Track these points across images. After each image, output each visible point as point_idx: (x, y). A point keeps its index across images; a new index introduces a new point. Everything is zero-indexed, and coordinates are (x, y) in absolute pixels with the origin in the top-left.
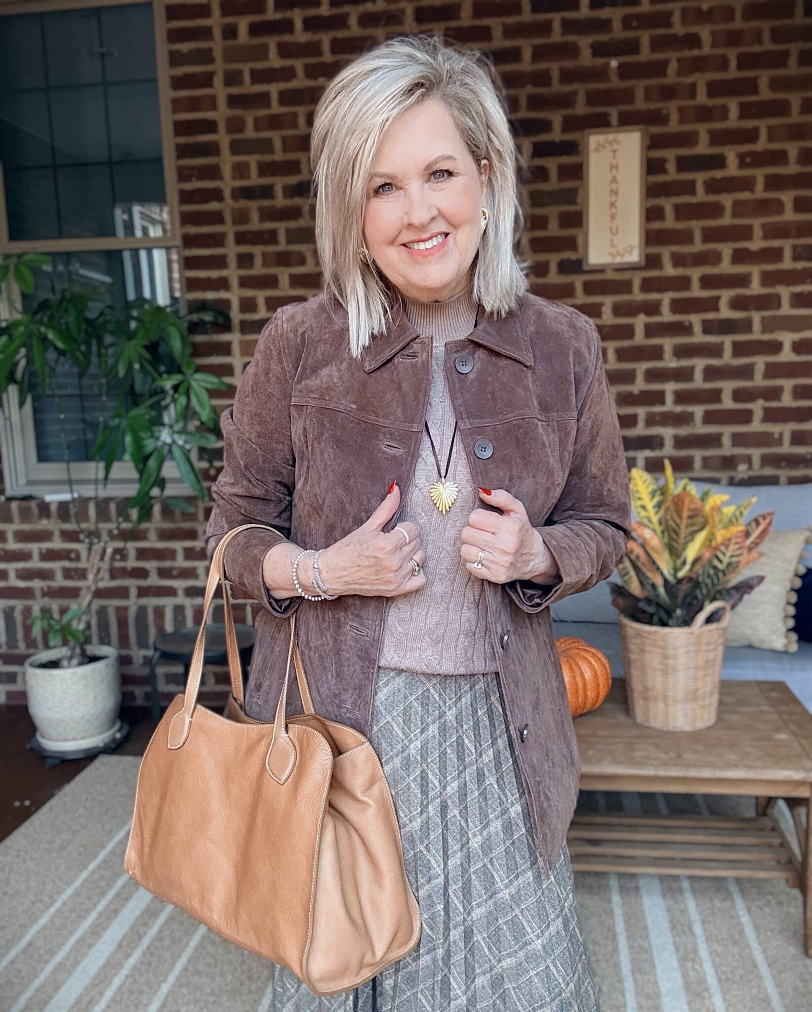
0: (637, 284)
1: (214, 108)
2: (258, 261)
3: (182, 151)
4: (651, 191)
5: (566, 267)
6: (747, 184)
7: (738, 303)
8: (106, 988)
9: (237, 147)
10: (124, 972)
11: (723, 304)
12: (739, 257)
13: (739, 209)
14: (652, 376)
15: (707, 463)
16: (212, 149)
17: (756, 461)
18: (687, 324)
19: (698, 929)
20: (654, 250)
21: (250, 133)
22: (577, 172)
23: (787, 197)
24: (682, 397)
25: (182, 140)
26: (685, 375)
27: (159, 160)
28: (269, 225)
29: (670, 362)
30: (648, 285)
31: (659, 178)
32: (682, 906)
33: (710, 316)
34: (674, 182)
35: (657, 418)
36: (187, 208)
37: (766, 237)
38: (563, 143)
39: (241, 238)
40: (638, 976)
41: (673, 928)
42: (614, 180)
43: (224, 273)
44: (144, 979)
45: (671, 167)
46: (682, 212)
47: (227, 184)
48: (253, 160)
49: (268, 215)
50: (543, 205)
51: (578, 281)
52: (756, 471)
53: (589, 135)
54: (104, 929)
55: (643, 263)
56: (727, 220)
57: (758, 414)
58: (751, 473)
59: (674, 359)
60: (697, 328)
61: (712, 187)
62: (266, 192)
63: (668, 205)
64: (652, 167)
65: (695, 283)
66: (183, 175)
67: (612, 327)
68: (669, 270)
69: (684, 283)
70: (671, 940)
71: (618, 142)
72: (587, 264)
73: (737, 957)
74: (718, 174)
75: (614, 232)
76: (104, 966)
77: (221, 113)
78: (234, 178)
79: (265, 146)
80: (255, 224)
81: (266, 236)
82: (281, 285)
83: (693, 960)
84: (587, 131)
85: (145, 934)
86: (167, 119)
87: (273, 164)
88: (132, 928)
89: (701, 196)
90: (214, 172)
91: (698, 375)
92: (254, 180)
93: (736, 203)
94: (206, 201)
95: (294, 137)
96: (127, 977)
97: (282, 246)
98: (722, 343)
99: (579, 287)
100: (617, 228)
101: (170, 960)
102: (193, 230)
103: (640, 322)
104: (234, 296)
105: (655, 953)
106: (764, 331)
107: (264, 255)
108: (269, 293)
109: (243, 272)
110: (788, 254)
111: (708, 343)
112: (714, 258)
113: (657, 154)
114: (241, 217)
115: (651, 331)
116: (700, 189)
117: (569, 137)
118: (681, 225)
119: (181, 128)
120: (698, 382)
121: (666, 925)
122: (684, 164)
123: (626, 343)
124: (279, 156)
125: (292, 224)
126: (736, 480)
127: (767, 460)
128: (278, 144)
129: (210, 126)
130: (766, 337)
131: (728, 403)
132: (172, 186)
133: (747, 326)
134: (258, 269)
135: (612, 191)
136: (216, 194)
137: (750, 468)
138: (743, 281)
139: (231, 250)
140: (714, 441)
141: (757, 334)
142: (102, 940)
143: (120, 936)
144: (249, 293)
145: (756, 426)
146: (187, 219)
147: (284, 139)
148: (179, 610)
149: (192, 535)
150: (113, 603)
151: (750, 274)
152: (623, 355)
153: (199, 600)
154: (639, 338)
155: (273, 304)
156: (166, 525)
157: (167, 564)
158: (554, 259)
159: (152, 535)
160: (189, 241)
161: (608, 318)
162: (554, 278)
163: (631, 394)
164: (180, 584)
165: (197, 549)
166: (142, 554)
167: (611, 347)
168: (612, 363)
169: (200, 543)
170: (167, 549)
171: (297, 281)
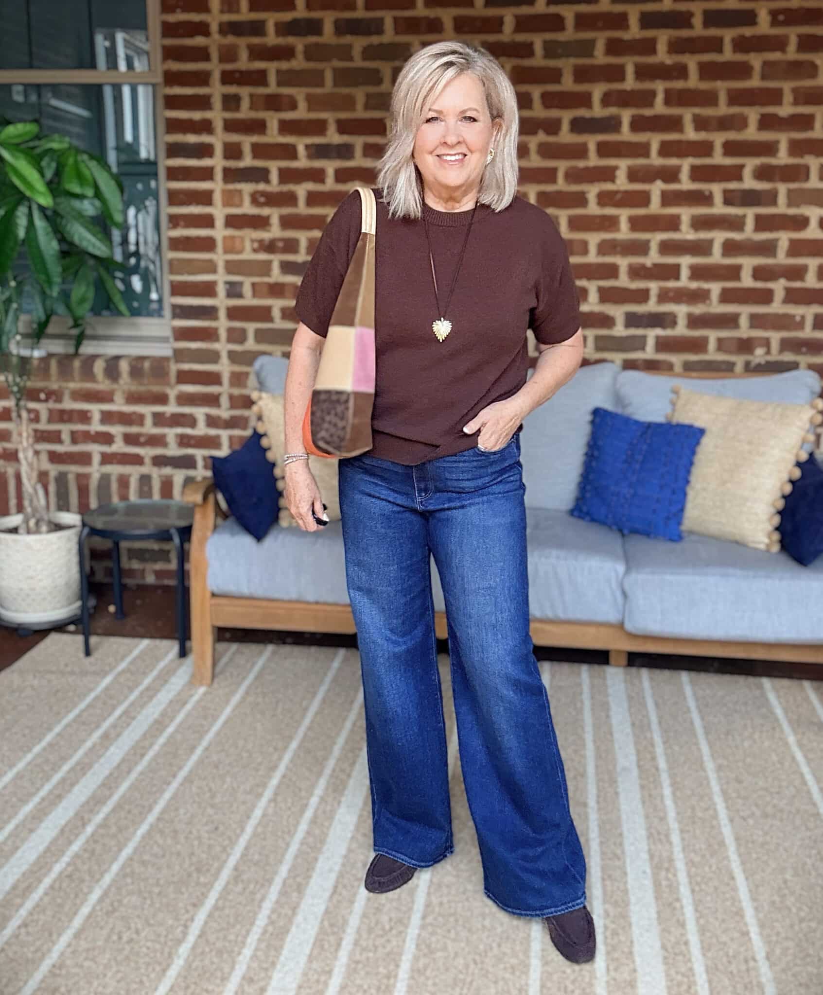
0: (654, 147)
2: (245, 103)
4: (675, 46)
5: (579, 126)
6: (780, 44)
7: (762, 174)
8: (45, 875)
10: (66, 859)
11: (747, 173)
12: (767, 122)
14: (666, 248)
15: (721, 345)
18: (707, 193)
20: (675, 111)
22: (595, 22)
23: (821, 60)
24: (697, 273)
26: (701, 248)
28: (259, 65)
29: (687, 234)
30: (666, 149)
31: (684, 33)
34: (699, 38)
35: (671, 294)
36: (169, 42)
37: (796, 103)
39: (228, 78)
43: (208, 115)
44: (86, 867)
45: (697, 21)
46: (706, 71)
47: (215, 17)
49: (257, 53)
50: (557, 56)
51: (591, 141)
52: (775, 356)
54: (46, 814)
56: (755, 82)
57: (779, 295)
58: (769, 358)
59: (692, 231)
60: (718, 198)
61: (741, 45)
62: (257, 28)
63: (691, 62)
65: (718, 149)
66: (167, 5)
67: (626, 192)
68: (690, 134)
69: (705, 149)
74: (748, 32)
76: (45, 852)
78: (222, 12)
80: (244, 63)
81: (255, 76)
82: (269, 131)
85: (90, 820)
88: (76, 814)
89: (728, 55)
90: (200, 4)
91: (717, 249)
92: (245, 14)
93: (766, 64)
94: (191, 35)
96: (68, 864)
97: (272, 88)
98: (744, 216)
99: (592, 147)
101: (115, 849)
102: (175, 66)
103: (657, 188)
104: (217, 140)
106: (790, 204)
107: (251, 96)
108: (255, 139)
109: (229, 115)
110: (819, 122)
111: (730, 215)
112: (740, 123)
113: (683, 7)
114: (229, 55)
115: (668, 199)
116: (728, 46)
118: (705, 86)
120: (716, 257)
122: (712, 19)
123: (641, 211)
125: (284, 65)
126: (753, 365)
127: (785, 345)
130: (792, 211)
131: (746, 281)
132: (155, 18)
133: (771, 198)
134: (245, 113)
136: (202, 29)
137: (768, 352)
138: (769, 149)
139: (216, 90)
140: (731, 321)
141: (782, 208)
142: (43, 825)
143: (63, 822)
144: (234, 138)
145: (776, 307)
146: (170, 53)
148: (145, 480)
149: (163, 399)
150: (73, 469)
151: (777, 142)
152: (636, 224)
153: (167, 471)
154: (655, 207)
155: (259, 151)
156: (135, 387)
157: (134, 430)
158: (566, 116)
159: (119, 397)
160: (171, 78)
161: (622, 183)
162: (566, 136)
163: (643, 267)
164: (147, 452)
165: (168, 415)
166: (107, 417)
167: (624, 214)
168: (624, 233)
169: (171, 408)
170: (134, 413)
171: (286, 127)
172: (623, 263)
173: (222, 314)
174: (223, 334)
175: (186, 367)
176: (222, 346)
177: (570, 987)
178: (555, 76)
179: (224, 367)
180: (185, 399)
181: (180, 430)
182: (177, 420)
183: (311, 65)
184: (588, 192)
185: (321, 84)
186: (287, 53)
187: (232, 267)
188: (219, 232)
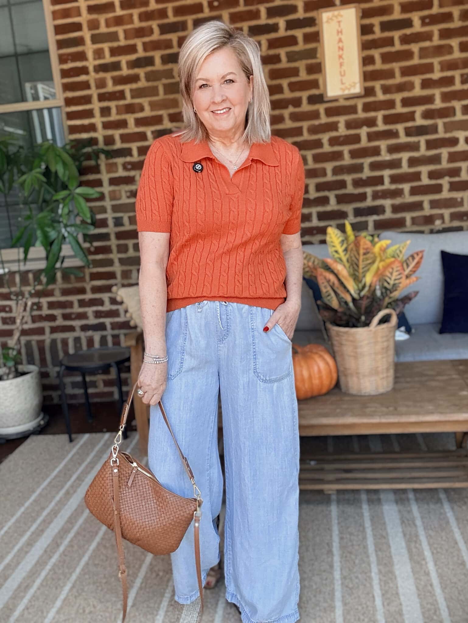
0: (360, 107)
1: (79, 15)
3: (61, 44)
4: (365, 46)
5: (312, 100)
6: (428, 36)
7: (427, 115)
9: (95, 39)
11: (418, 115)
12: (426, 84)
13: (424, 53)
14: (374, 166)
15: (414, 221)
16: (80, 41)
17: (447, 217)
18: (395, 131)
19: (419, 522)
20: (370, 84)
21: (103, 29)
22: (315, 37)
23: (455, 43)
24: (394, 179)
25: (60, 37)
26: (396, 164)
27: (46, 51)
28: (119, 88)
29: (385, 157)
30: (367, 108)
31: (370, 37)
32: (409, 509)
33: (410, 124)
34: (380, 39)
35: (380, 194)
36: (66, 80)
37: (442, 70)
38: (305, 19)
39: (102, 97)
40: (379, 553)
41: (403, 522)
42: (340, 41)
43: (93, 121)
45: (377, 29)
46: (387, 58)
47: (91, 63)
48: (106, 47)
49: (118, 81)
50: (295, 60)
51: (321, 108)
52: (448, 224)
53: (321, 13)
55: (363, 93)
56: (416, 61)
57: (446, 187)
58: (444, 225)
59: (388, 155)
60: (402, 133)
61: (405, 40)
62: (116, 66)
63: (376, 53)
64: (365, 30)
65: (398, 104)
66: (62, 59)
67: (346, 136)
68: (380, 96)
69: (391, 104)
70: (400, 530)
71: (341, 16)
72: (327, 97)
73: (444, 538)
74: (408, 31)
75: (343, 74)
77: (84, 18)
78: (95, 59)
79: (113, 37)
80: (110, 87)
81: (118, 95)
82: (129, 126)
83: (416, 542)
84: (321, 10)
86: (50, 24)
87: (119, 48)
89: (398, 46)
90: (82, 56)
91: (405, 163)
92: (108, 59)
93: (421, 50)
94: (78, 75)
95: (130, 29)
97: (129, 100)
98: (419, 142)
99: (322, 112)
100: (344, 71)
102: (71, 94)
103: (364, 132)
104: (100, 134)
105: (390, 538)
106: (446, 132)
107: (117, 107)
108: (122, 131)
109: (105, 119)
110: (458, 80)
111: (410, 142)
112: (410, 86)
113: (367, 21)
114: (101, 84)
115: (371, 137)
116: (397, 42)
117: (309, 15)
118: (387, 67)
119: (59, 30)
120: (405, 168)
121: (398, 521)
122: (385, 26)
123: (356, 146)
124: (123, 42)
125: (134, 86)
126: (435, 231)
127: (454, 216)
128: (121, 35)
129: (78, 27)
130: (448, 135)
131: (425, 181)
132: (56, 67)
133: (434, 129)
134: (114, 117)
135: (339, 48)
136: (84, 71)
137: (443, 222)
138: (429, 100)
139: (96, 105)
140: (418, 206)
141: (441, 134)
144: (110, 132)
145: (445, 194)
146: (67, 87)
147: (125, 31)
148: (77, 340)
149: (82, 291)
150: (35, 338)
151: (434, 95)
152: (354, 154)
153: (90, 333)
154: (364, 142)
155: (125, 138)
156: (66, 286)
157: (68, 311)
158: (304, 95)
159: (57, 293)
160: (69, 102)
161: (342, 131)
162: (305, 107)
163: (361, 179)
164: (77, 323)
165: (87, 300)
166: (51, 305)
167: (346, 149)
168: (347, 160)
169: (89, 296)
170: (67, 301)
171: (139, 122)
172: (348, 178)
173: (113, 237)
174: (114, 248)
175: (95, 270)
176: (115, 256)
177: (362, 617)
178: (295, 72)
179: (117, 268)
180: (96, 290)
181: (95, 308)
182: (93, 302)
183: (150, 84)
184: (322, 139)
185: (157, 94)
186: (135, 79)
187: (115, 209)
188: (106, 189)
